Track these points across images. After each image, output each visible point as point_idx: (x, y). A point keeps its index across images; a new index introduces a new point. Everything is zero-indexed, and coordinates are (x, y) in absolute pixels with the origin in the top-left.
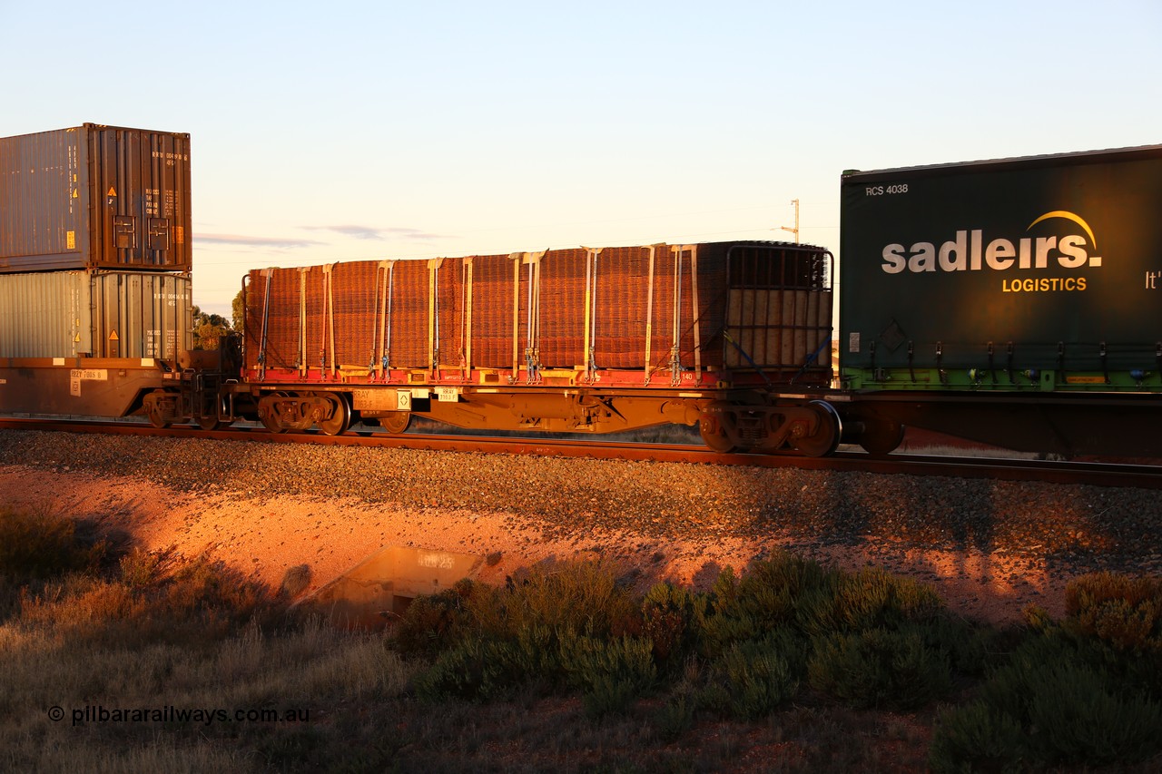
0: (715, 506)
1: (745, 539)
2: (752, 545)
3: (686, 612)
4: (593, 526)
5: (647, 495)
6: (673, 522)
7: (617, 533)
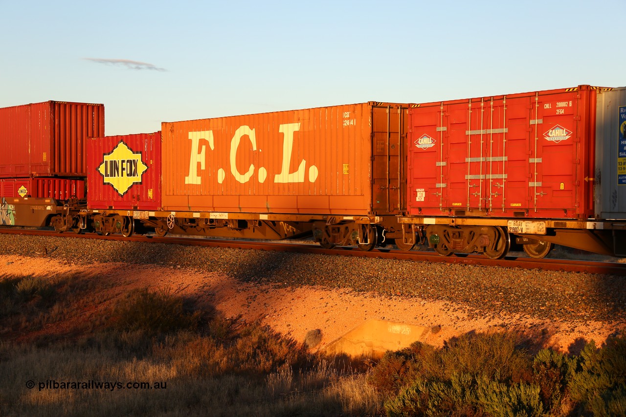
0: (583, 300)
1: (603, 323)
2: (608, 326)
3: (562, 369)
4: (500, 310)
5: (536, 292)
6: (554, 309)
7: (516, 316)
